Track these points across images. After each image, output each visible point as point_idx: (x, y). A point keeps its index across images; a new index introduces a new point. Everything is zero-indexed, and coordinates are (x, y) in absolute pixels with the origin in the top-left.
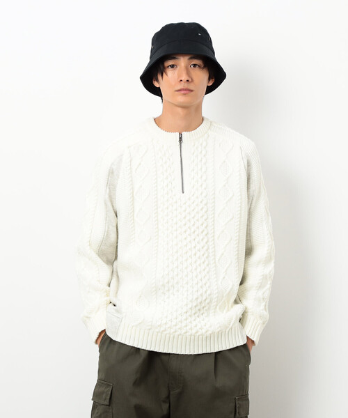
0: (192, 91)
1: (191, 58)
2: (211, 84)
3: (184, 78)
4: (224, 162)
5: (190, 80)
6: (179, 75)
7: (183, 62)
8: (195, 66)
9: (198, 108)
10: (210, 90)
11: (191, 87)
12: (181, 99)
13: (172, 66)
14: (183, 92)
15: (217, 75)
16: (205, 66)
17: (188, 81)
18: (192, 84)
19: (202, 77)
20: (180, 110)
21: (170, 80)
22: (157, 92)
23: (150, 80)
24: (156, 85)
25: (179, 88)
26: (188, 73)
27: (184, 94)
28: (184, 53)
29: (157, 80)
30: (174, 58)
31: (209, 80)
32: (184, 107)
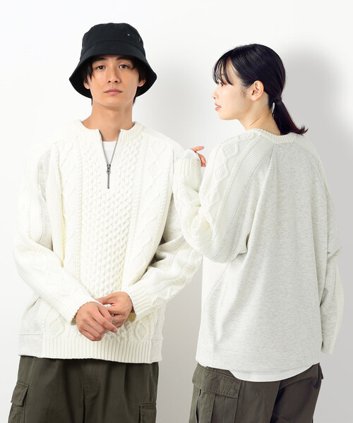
0: (121, 92)
1: (119, 59)
2: (141, 85)
3: (113, 79)
4: (155, 163)
5: (119, 81)
6: (108, 76)
7: (111, 62)
8: (124, 66)
9: (128, 110)
10: (141, 91)
11: (120, 87)
12: (110, 100)
13: (101, 67)
14: (111, 93)
15: (147, 77)
16: (134, 67)
17: (116, 82)
18: (120, 85)
19: (131, 79)
20: (110, 113)
21: (99, 80)
22: (87, 93)
23: (79, 80)
24: (87, 87)
25: (107, 89)
26: (117, 74)
27: (113, 95)
28: (112, 54)
29: (87, 82)
30: (103, 59)
31: (140, 80)
32: (113, 108)
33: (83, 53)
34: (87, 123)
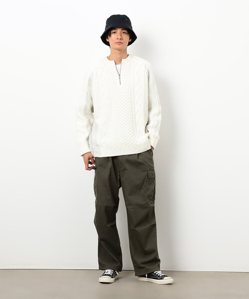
0: (122, 43)
1: (122, 29)
2: (130, 41)
3: (119, 37)
5: (122, 38)
6: (117, 37)
7: (119, 31)
8: (124, 33)
9: (125, 51)
10: (130, 44)
11: (122, 41)
12: (117, 46)
13: (114, 33)
14: (118, 44)
15: (133, 37)
16: (128, 33)
19: (126, 38)
20: (118, 51)
21: (113, 38)
22: (107, 44)
23: (105, 38)
24: (107, 40)
25: (117, 42)
26: (121, 36)
28: (119, 27)
29: (108, 38)
30: (115, 29)
31: (130, 39)
32: (119, 50)
33: (106, 27)
34: (109, 58)
